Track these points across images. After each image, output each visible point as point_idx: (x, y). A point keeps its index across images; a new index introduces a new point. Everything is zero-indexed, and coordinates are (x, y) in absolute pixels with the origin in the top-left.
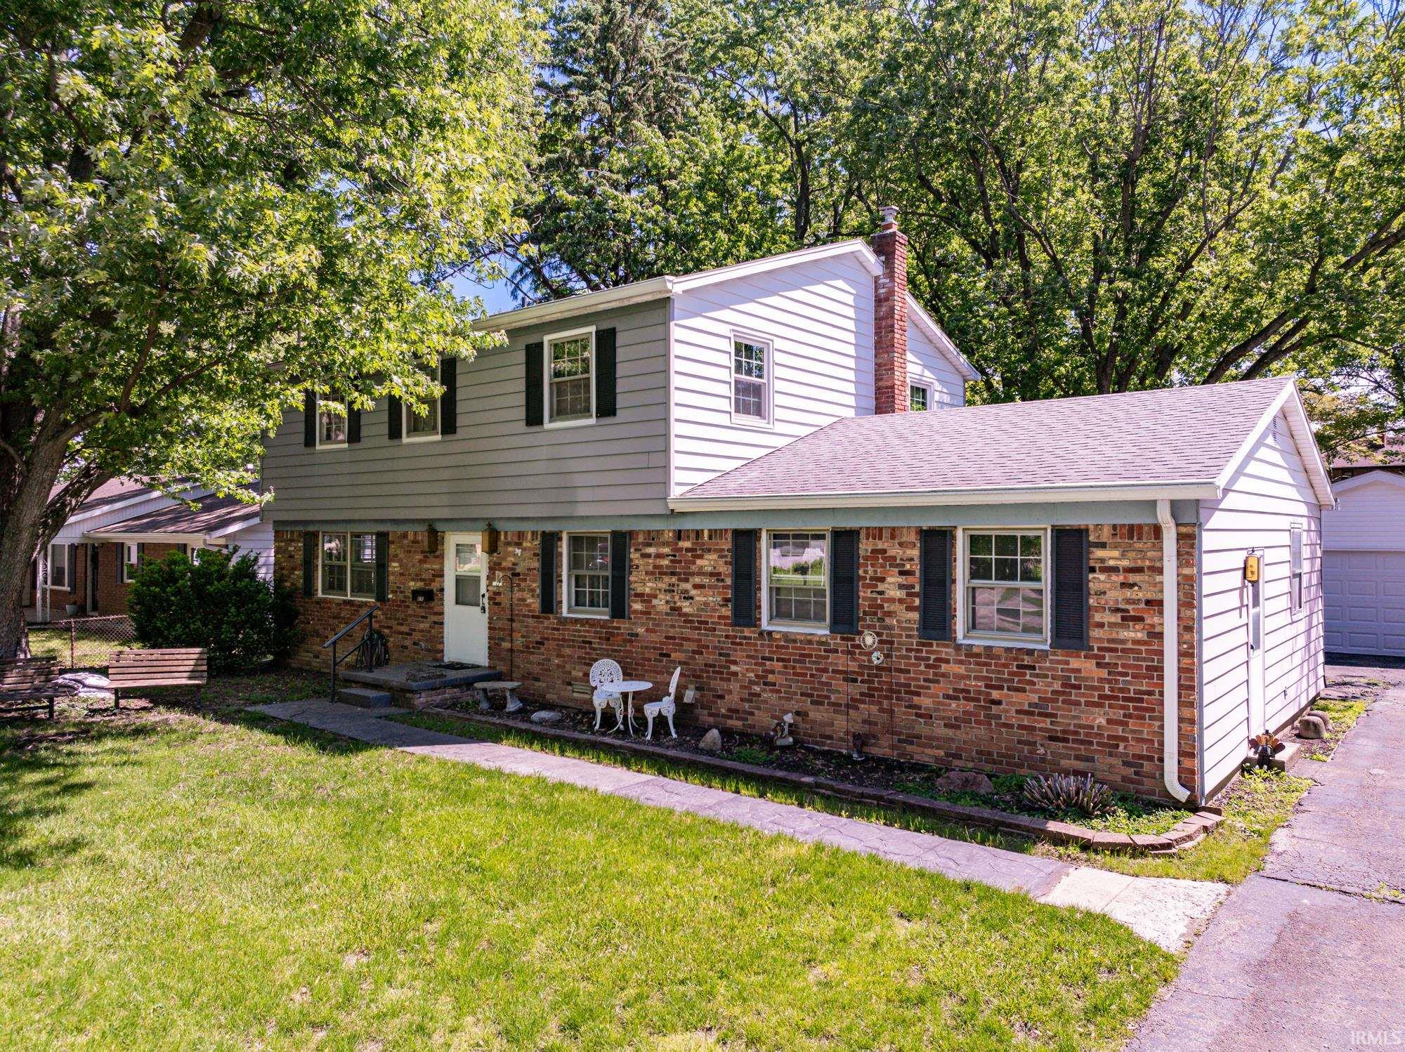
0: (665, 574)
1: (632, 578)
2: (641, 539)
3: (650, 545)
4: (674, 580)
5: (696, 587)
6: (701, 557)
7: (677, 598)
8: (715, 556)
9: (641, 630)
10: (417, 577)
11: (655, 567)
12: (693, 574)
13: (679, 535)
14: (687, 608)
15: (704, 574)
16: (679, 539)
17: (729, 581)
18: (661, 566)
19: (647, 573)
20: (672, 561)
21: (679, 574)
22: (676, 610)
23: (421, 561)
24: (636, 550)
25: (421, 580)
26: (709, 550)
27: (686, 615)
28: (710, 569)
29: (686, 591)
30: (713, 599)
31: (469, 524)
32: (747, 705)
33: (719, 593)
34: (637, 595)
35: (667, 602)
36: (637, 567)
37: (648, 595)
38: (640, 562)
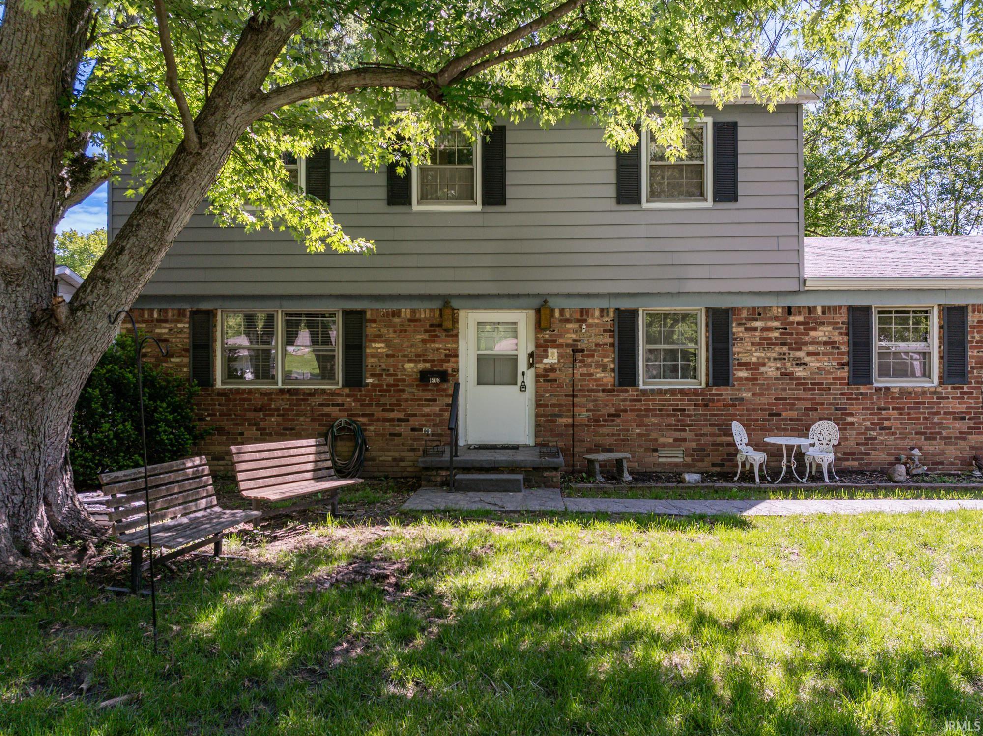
0: (775, 344)
1: (735, 349)
2: (744, 314)
3: (756, 320)
4: (785, 349)
5: (809, 354)
6: (815, 329)
7: (788, 365)
8: (830, 328)
9: (747, 395)
10: (418, 357)
11: (762, 339)
12: (806, 344)
13: (789, 311)
14: (799, 372)
15: (818, 343)
16: (790, 313)
17: (844, 349)
18: (770, 338)
19: (753, 344)
20: (781, 333)
21: (791, 344)
22: (787, 375)
23: (424, 341)
24: (739, 325)
25: (425, 361)
26: (823, 324)
27: (798, 379)
28: (824, 339)
29: (799, 359)
30: (829, 364)
31: (505, 301)
32: (862, 448)
33: (834, 359)
34: (740, 364)
35: (777, 369)
36: (741, 339)
37: (754, 364)
38: (746, 335)
